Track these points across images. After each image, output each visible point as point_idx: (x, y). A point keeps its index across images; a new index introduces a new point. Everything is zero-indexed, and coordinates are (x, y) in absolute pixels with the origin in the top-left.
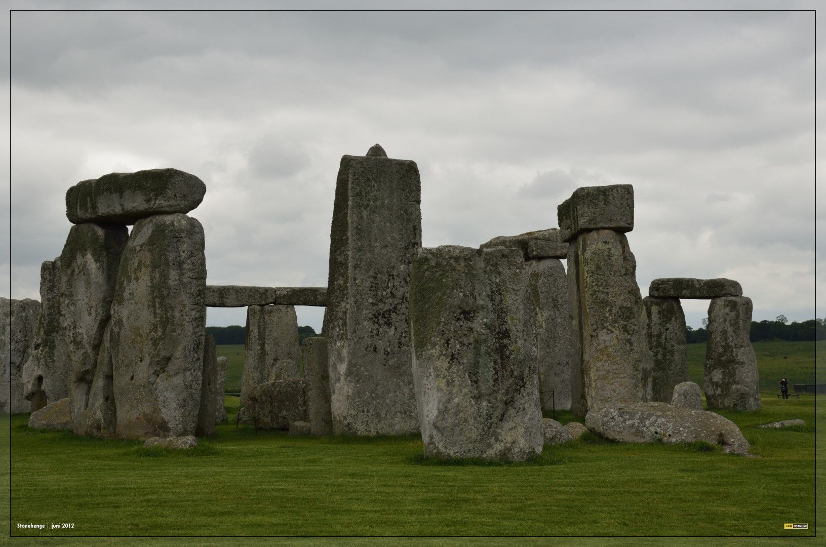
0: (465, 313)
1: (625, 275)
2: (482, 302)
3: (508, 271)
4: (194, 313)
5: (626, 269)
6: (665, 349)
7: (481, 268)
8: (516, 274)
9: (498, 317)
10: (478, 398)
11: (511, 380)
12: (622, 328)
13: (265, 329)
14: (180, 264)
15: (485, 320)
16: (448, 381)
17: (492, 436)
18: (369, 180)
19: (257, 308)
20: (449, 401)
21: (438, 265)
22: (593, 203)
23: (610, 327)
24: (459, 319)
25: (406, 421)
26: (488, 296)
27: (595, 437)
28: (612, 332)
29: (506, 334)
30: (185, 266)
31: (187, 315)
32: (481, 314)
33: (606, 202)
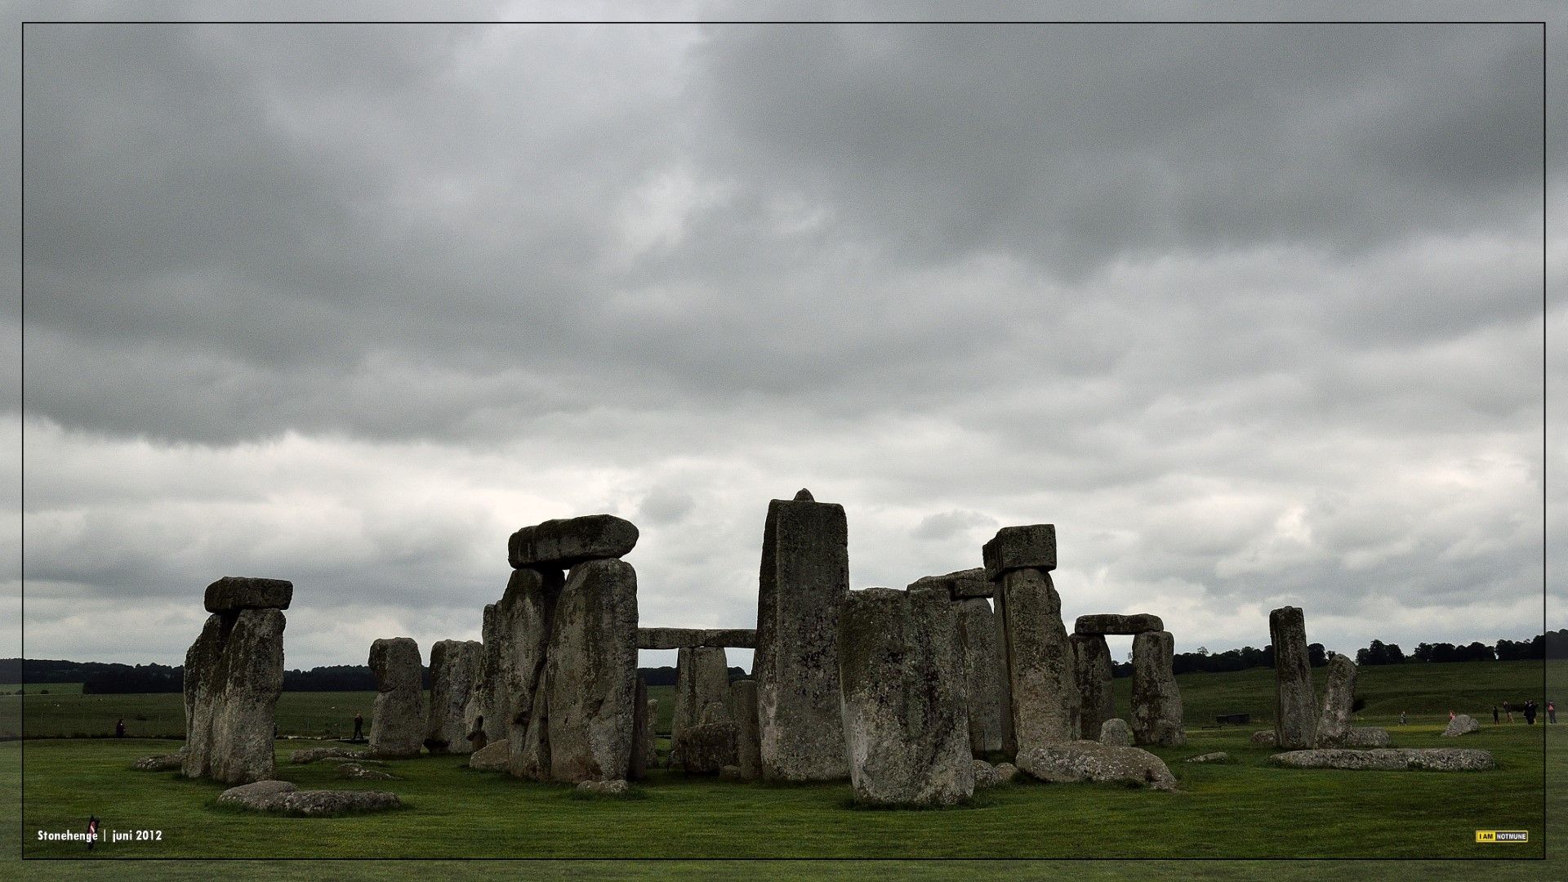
0: (894, 655)
1: (1050, 613)
2: (910, 644)
3: (935, 613)
4: (625, 656)
5: (1051, 607)
6: (1092, 685)
7: (907, 610)
8: (942, 616)
9: (927, 658)
10: (908, 741)
11: (940, 723)
13: (695, 672)
14: (613, 608)
15: (913, 662)
16: (877, 723)
17: (923, 780)
18: (796, 523)
19: (688, 650)
20: (878, 744)
21: (865, 607)
22: (1016, 542)
23: (1037, 666)
24: (888, 662)
25: (836, 765)
26: (916, 637)
27: (1026, 778)
28: (1040, 670)
29: (934, 676)
30: (618, 610)
31: (619, 659)
32: (909, 656)
33: (1029, 540)
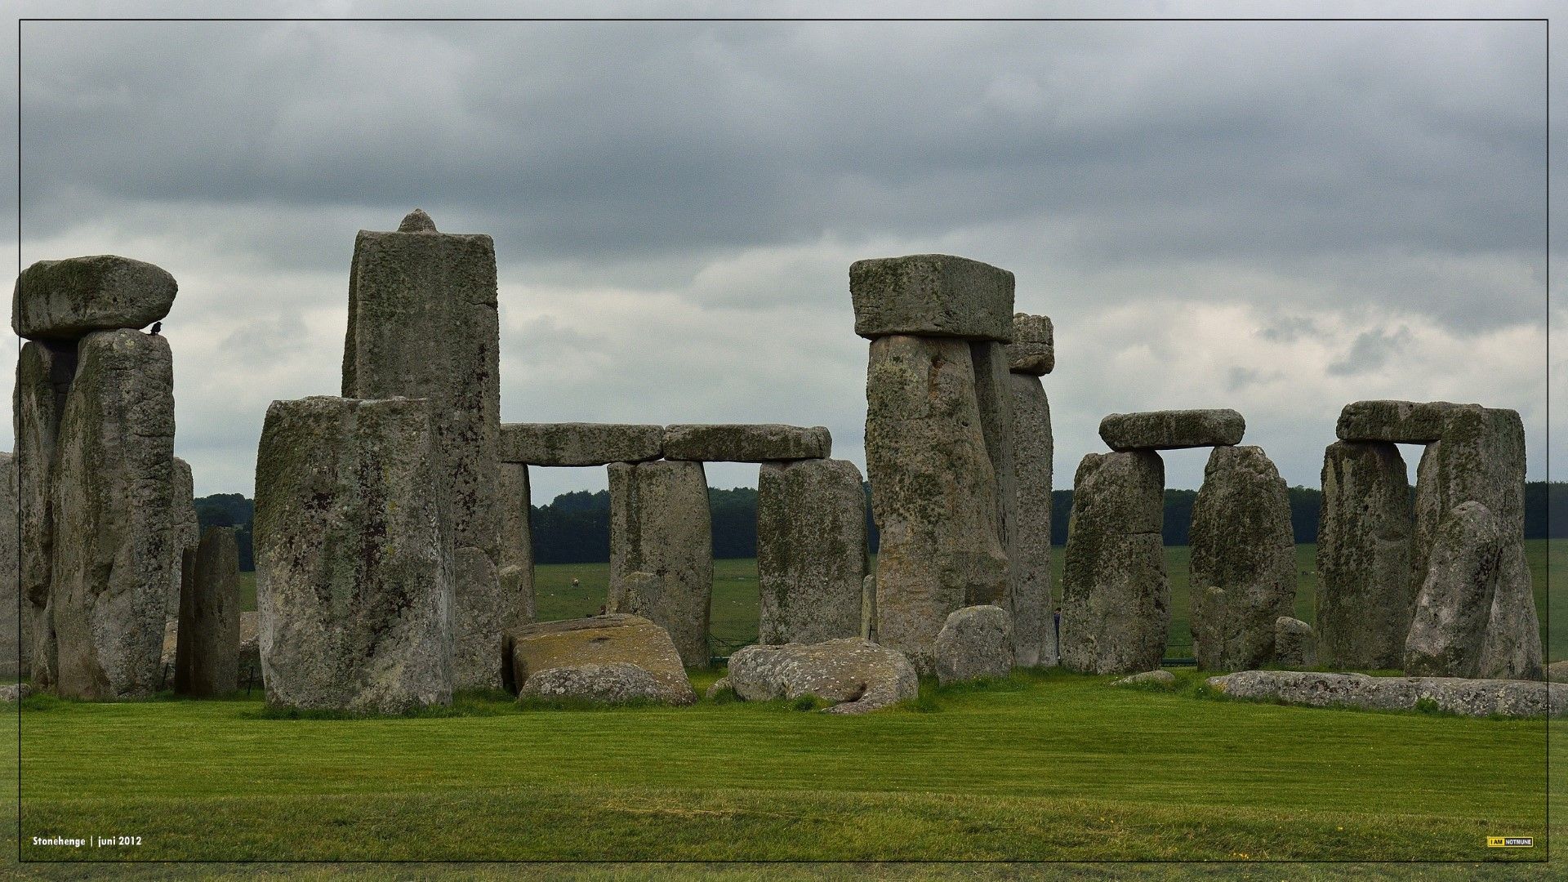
0: (320, 497)
2: (345, 482)
3: (399, 435)
4: (147, 492)
7: (350, 431)
8: (410, 439)
9: (371, 503)
10: (329, 622)
11: (378, 597)
12: (920, 512)
13: (639, 509)
14: (121, 413)
15: (345, 508)
16: (287, 596)
17: (356, 678)
19: (623, 468)
20: (287, 626)
21: (292, 426)
23: (901, 511)
24: (311, 507)
26: (355, 472)
28: (905, 518)
29: (380, 528)
30: (129, 415)
32: (342, 498)
